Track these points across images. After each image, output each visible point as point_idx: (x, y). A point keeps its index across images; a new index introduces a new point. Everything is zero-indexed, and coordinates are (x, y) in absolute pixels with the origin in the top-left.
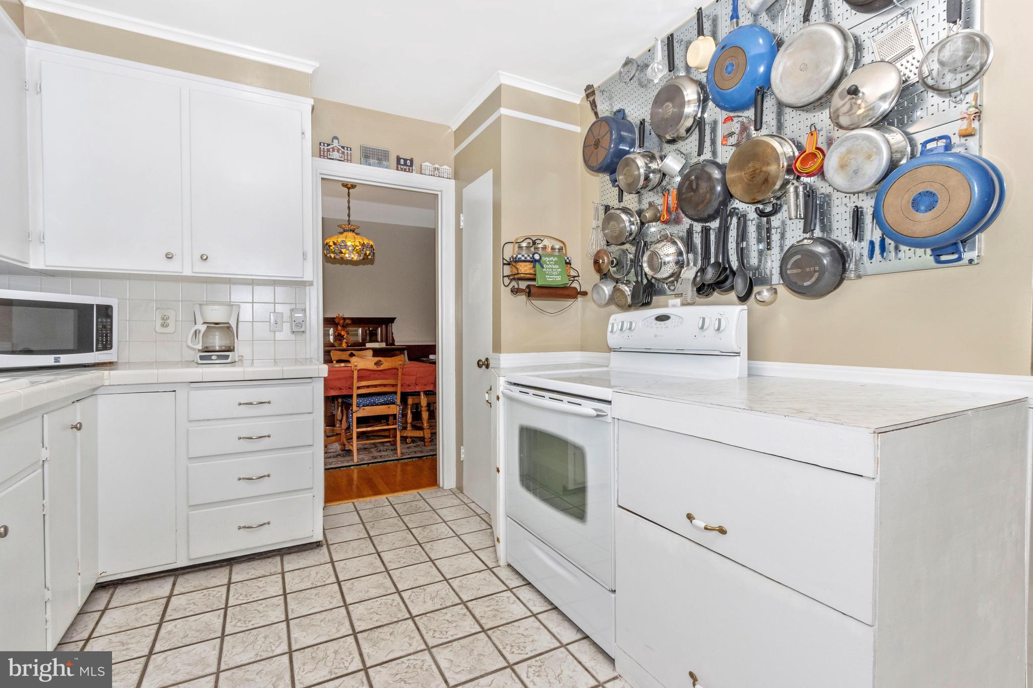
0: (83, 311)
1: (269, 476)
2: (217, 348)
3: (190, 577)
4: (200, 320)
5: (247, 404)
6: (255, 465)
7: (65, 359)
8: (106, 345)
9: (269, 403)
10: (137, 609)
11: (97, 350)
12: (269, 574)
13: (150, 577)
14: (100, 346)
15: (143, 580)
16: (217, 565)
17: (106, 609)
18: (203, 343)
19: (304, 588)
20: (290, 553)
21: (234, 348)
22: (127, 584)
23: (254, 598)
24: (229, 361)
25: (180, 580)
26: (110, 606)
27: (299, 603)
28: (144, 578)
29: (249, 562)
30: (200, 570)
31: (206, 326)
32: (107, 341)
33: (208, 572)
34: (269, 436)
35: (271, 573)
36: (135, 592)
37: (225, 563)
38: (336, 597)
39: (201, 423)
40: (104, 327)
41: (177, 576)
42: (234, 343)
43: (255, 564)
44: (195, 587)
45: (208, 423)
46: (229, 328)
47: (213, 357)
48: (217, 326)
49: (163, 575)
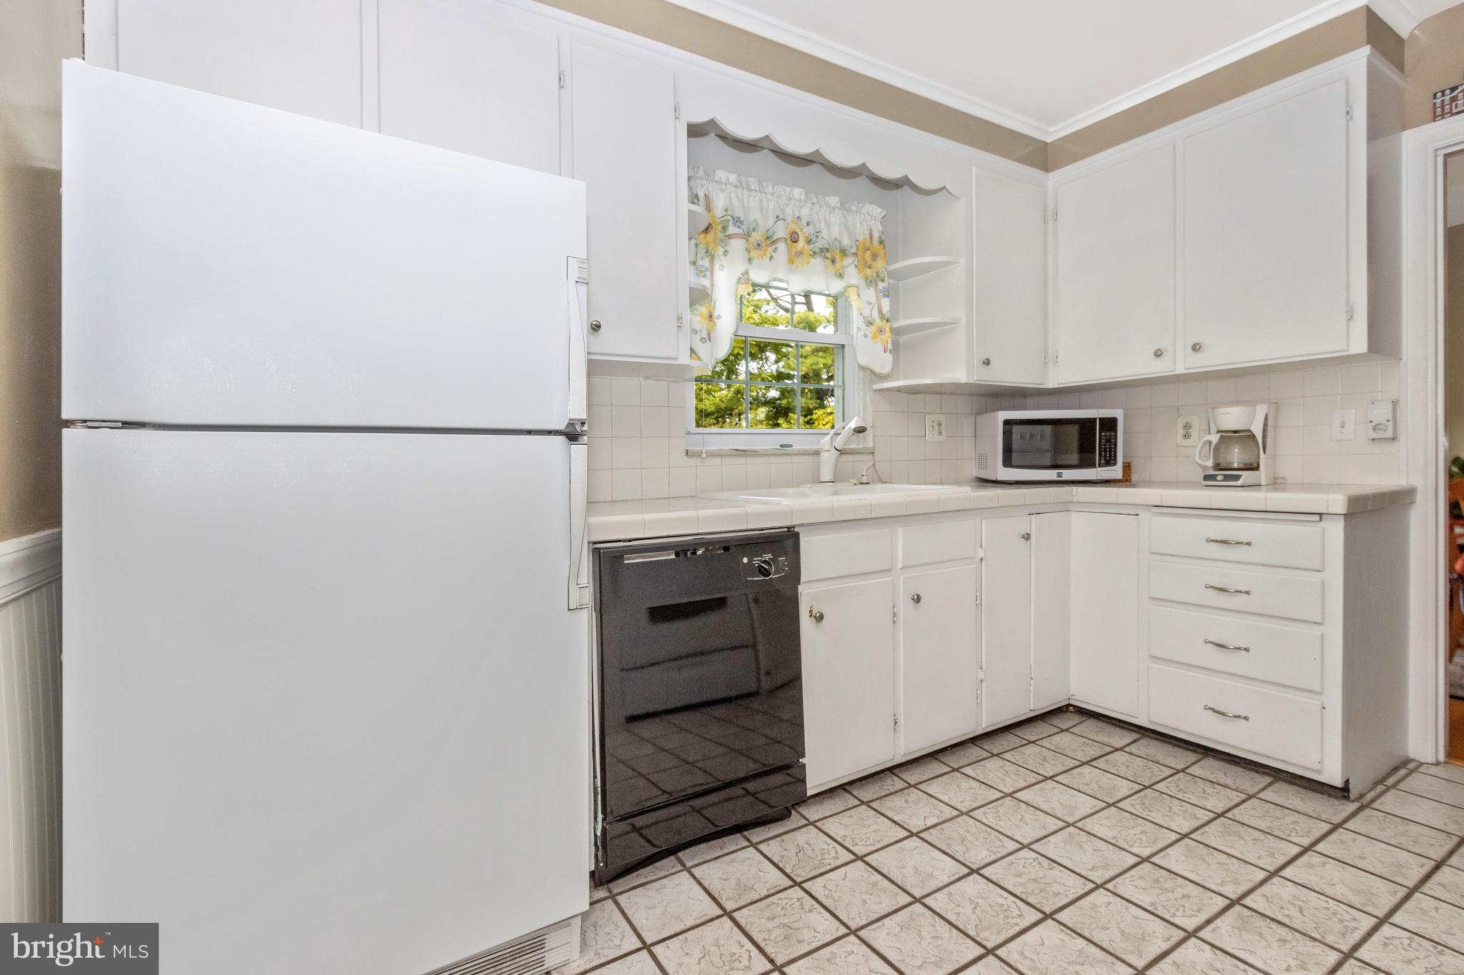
0: (1086, 426)
1: (1246, 650)
2: (1236, 465)
3: (1154, 743)
4: (1213, 429)
5: (1217, 541)
6: (1231, 629)
7: (1068, 474)
8: (1110, 460)
9: (1248, 544)
10: (1084, 743)
11: (1100, 466)
12: (1234, 788)
13: (1121, 725)
14: (1103, 461)
15: (1113, 724)
16: (1191, 748)
17: (1066, 730)
18: (1214, 459)
19: (1251, 824)
20: (1292, 784)
21: (1258, 464)
22: (1099, 719)
23: (1184, 797)
24: (1239, 483)
25: (1144, 742)
26: (1071, 730)
27: (1221, 832)
28: (1115, 722)
29: (1229, 763)
30: (1170, 743)
31: (1219, 435)
32: (1110, 456)
33: (1176, 749)
34: (1247, 593)
35: (1238, 788)
36: (1098, 730)
37: (1199, 750)
38: (1276, 858)
39: (1165, 557)
40: (1108, 441)
41: (1144, 736)
42: (1259, 458)
43: (1234, 769)
44: (1147, 755)
45: (1172, 559)
46: (1253, 437)
47: (1219, 478)
48: (1237, 434)
49: (1132, 728)
